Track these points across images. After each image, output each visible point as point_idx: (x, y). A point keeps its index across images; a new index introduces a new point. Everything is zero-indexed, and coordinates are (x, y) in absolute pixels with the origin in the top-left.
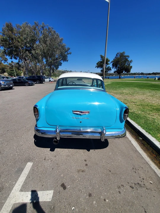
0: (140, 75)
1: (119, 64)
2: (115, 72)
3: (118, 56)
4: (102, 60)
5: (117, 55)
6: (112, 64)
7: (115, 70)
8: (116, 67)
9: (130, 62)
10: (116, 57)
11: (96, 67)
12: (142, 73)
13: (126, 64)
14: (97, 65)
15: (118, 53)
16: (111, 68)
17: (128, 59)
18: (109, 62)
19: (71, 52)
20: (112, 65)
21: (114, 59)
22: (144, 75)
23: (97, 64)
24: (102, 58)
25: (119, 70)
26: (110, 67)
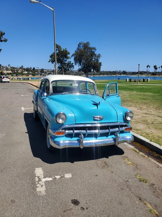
0: (122, 75)
1: (84, 59)
2: (80, 70)
3: (82, 48)
4: (58, 51)
5: (79, 45)
6: (73, 57)
7: (80, 67)
8: (80, 63)
9: (98, 56)
10: (78, 49)
11: (49, 61)
12: (124, 71)
13: (93, 59)
14: (51, 59)
15: (80, 43)
16: (73, 64)
17: (95, 53)
18: (68, 56)
19: (6, 39)
20: (74, 59)
21: (75, 51)
22: (128, 74)
23: (51, 57)
24: (58, 48)
25: (84, 67)
26: (71, 63)
